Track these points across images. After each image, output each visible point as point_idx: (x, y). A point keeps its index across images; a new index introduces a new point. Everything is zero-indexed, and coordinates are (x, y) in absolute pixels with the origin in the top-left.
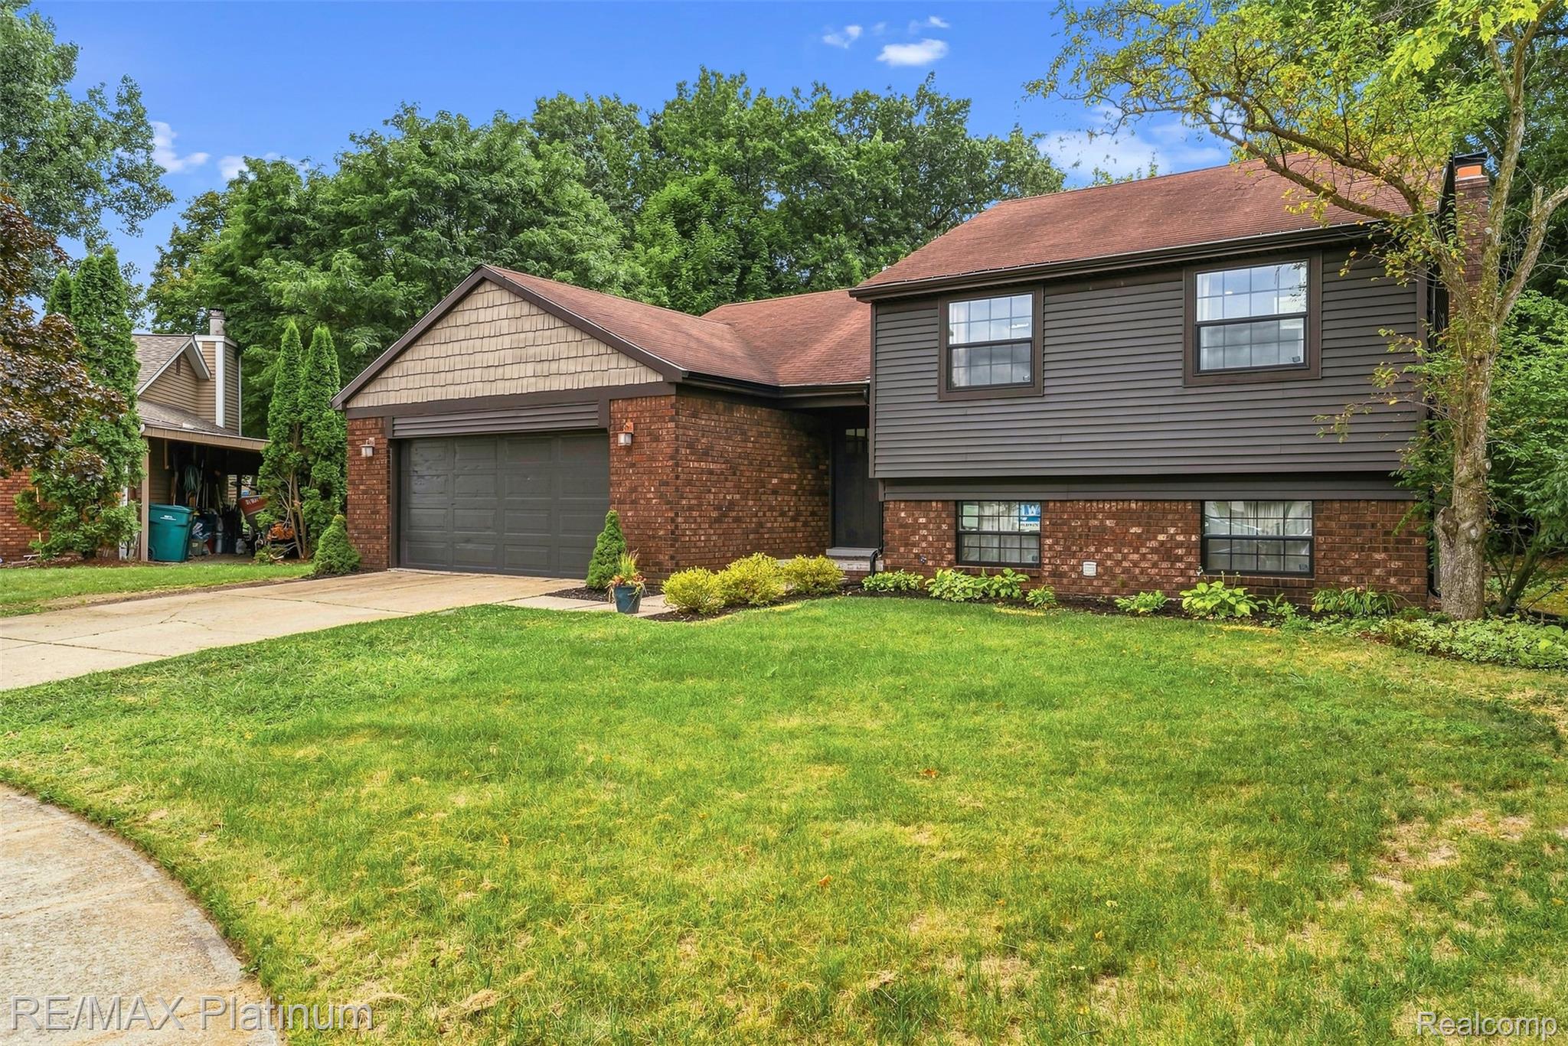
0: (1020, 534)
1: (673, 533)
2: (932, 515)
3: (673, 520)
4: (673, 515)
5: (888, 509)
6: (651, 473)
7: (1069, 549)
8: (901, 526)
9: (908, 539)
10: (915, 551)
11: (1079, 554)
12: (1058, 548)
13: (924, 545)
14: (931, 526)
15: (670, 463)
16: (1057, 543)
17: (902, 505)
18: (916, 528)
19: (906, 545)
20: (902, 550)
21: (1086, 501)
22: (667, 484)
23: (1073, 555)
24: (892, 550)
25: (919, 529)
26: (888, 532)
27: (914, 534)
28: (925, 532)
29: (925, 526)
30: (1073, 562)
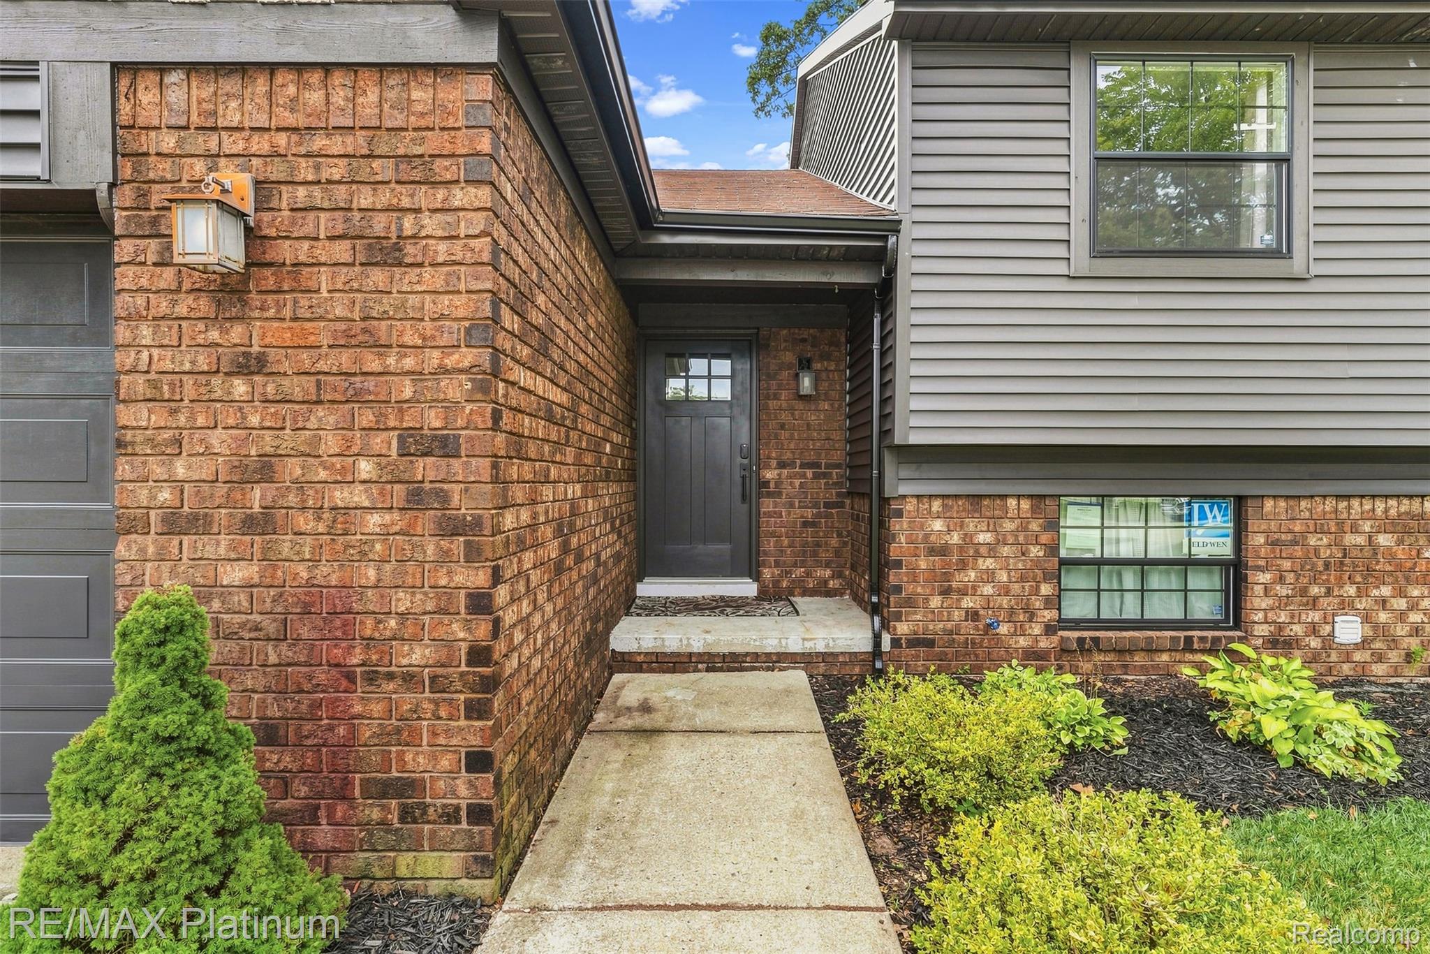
0: (1188, 564)
1: (479, 655)
2: (1008, 526)
3: (480, 603)
4: (480, 578)
5: (899, 513)
6: (358, 398)
7: (1303, 592)
8: (932, 551)
9: (947, 577)
10: (968, 602)
11: (1324, 602)
12: (1283, 591)
13: (988, 589)
14: (1005, 550)
15: (466, 357)
16: (1281, 580)
17: (936, 505)
18: (967, 555)
19: (946, 592)
20: (935, 602)
21: (1338, 497)
22: (445, 446)
23: (1314, 603)
24: (910, 603)
25: (977, 555)
26: (898, 564)
27: (963, 565)
28: (990, 563)
29: (992, 551)
30: (1315, 616)
